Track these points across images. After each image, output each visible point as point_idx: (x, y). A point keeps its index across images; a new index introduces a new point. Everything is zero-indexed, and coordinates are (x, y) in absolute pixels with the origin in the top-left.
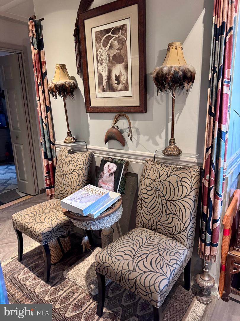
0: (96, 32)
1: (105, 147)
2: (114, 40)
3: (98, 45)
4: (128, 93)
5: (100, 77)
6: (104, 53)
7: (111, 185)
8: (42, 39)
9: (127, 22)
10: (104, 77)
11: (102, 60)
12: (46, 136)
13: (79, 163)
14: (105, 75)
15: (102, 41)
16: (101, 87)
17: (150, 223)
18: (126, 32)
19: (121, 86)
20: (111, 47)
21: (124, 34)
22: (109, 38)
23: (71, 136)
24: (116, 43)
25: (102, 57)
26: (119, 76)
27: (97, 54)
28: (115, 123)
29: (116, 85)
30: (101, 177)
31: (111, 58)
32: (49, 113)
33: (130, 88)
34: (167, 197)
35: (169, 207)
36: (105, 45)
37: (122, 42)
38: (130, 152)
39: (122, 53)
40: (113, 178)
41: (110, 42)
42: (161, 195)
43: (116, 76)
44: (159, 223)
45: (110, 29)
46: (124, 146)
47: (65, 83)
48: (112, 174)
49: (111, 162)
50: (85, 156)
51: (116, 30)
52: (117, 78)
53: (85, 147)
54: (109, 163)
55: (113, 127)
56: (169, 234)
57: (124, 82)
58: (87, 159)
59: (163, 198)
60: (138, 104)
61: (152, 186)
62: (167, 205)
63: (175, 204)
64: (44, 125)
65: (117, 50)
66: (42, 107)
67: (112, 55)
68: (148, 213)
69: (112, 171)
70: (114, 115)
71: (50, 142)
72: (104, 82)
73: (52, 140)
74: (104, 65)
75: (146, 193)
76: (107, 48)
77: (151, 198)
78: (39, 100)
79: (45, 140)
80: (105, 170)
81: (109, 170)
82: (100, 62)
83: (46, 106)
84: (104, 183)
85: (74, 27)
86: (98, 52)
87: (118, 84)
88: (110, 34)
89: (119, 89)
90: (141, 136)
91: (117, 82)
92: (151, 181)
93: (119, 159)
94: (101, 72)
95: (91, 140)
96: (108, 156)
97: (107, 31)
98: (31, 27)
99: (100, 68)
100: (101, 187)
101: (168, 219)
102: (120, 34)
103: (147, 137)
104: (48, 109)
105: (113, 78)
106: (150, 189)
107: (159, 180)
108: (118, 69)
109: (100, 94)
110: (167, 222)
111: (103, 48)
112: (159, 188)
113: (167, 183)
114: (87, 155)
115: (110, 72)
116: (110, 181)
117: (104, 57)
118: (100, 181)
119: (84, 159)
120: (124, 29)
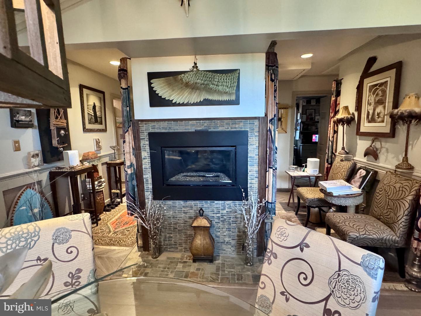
0: (369, 86)
1: (365, 160)
2: (380, 90)
3: (370, 94)
4: (384, 124)
5: (368, 113)
6: (372, 99)
7: (359, 184)
8: (340, 90)
9: (388, 79)
10: (370, 114)
11: (371, 103)
12: (330, 149)
13: (344, 168)
14: (371, 112)
15: (372, 91)
16: (368, 120)
17: (376, 214)
18: (387, 86)
19: (380, 119)
20: (377, 95)
21: (386, 87)
22: (377, 89)
23: (344, 150)
24: (380, 92)
25: (371, 102)
26: (380, 113)
27: (368, 100)
28: (372, 143)
29: (377, 119)
30: (354, 178)
31: (376, 101)
32: (335, 135)
33: (385, 121)
34: (390, 197)
35: (390, 204)
36: (373, 94)
37: (384, 92)
38: (380, 165)
39: (383, 98)
40: (361, 180)
41: (377, 92)
42: (387, 195)
43: (378, 113)
44: (382, 214)
45: (378, 84)
46: (376, 160)
47: (344, 117)
48: (361, 177)
49: (364, 170)
50: (349, 164)
51: (381, 85)
52: (378, 114)
53: (352, 158)
54: (362, 170)
55: (371, 146)
56: (387, 223)
57: (382, 117)
58: (350, 166)
59: (388, 197)
60: (389, 132)
61: (383, 188)
62: (389, 202)
63: (394, 202)
64: (330, 142)
65: (381, 96)
66: (331, 130)
67: (377, 99)
68: (376, 206)
69: (362, 176)
70: (372, 138)
71: (332, 153)
72: (370, 117)
73: (334, 152)
74: (371, 106)
75: (378, 193)
76: (375, 96)
77: (380, 196)
78: (330, 127)
79: (329, 152)
80: (358, 174)
81: (360, 175)
82: (369, 104)
83: (334, 130)
84: (354, 182)
85: (357, 83)
86: (369, 98)
87: (378, 118)
88: (377, 87)
89: (378, 121)
90: (389, 154)
91: (377, 117)
92: (384, 185)
93: (370, 169)
94: (369, 110)
95: (357, 154)
96: (363, 166)
97: (376, 85)
98: (334, 85)
99: (369, 108)
100: (351, 184)
101: (387, 212)
102: (383, 87)
103: (393, 155)
104: (336, 132)
105: (376, 114)
106: (381, 190)
107: (388, 185)
108: (379, 109)
109: (367, 124)
110: (386, 214)
111: (372, 96)
112: (386, 190)
113: (392, 187)
114: (351, 163)
115: (374, 110)
116: (359, 181)
117: (372, 101)
118: (353, 180)
119: (348, 166)
120: (386, 83)
